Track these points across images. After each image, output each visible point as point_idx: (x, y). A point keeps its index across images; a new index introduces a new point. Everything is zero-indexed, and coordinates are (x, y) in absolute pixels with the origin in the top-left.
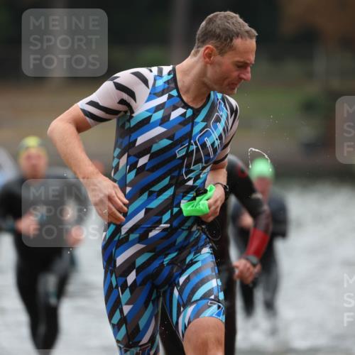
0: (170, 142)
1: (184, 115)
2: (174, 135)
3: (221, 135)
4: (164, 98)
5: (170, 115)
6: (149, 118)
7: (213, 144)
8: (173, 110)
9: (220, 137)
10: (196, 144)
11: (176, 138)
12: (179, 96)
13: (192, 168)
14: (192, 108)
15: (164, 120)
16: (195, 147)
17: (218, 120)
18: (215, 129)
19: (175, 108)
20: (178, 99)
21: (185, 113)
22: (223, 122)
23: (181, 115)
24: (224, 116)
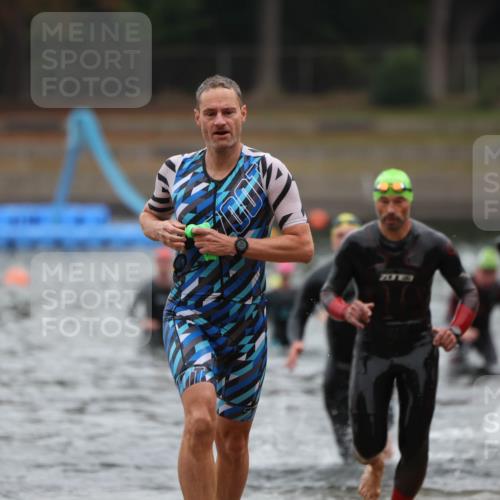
0: (194, 215)
1: (206, 189)
2: (196, 208)
4: (188, 178)
5: (191, 191)
7: (237, 211)
8: (195, 186)
9: (246, 202)
10: (221, 214)
11: (198, 211)
12: (205, 171)
14: (213, 181)
15: (187, 196)
16: (220, 217)
18: (239, 195)
19: (198, 183)
20: (203, 175)
21: (208, 187)
22: (251, 186)
23: (204, 189)
24: (255, 179)
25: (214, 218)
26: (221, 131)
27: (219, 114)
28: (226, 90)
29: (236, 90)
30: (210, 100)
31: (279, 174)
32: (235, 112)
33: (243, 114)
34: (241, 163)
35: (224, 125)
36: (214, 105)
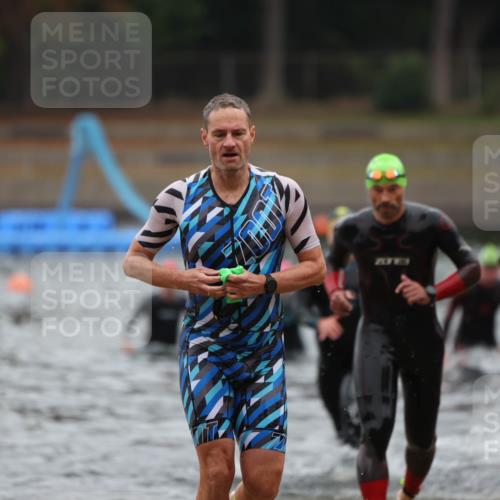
0: (212, 243)
2: (213, 236)
3: (266, 222)
4: (199, 203)
5: (206, 218)
6: (188, 226)
7: (258, 235)
8: (209, 212)
9: (266, 225)
10: (240, 240)
11: (216, 239)
12: (215, 195)
13: (246, 264)
14: (228, 206)
15: (201, 224)
16: (239, 243)
17: (262, 207)
18: (258, 218)
19: (211, 209)
20: (215, 199)
21: (222, 212)
22: (268, 208)
23: (218, 215)
24: (271, 201)
25: (233, 244)
26: (230, 153)
27: (229, 135)
28: (236, 110)
29: (245, 110)
30: (219, 120)
31: (298, 196)
32: (245, 134)
33: (252, 135)
34: (253, 184)
35: (233, 147)
36: (225, 125)
